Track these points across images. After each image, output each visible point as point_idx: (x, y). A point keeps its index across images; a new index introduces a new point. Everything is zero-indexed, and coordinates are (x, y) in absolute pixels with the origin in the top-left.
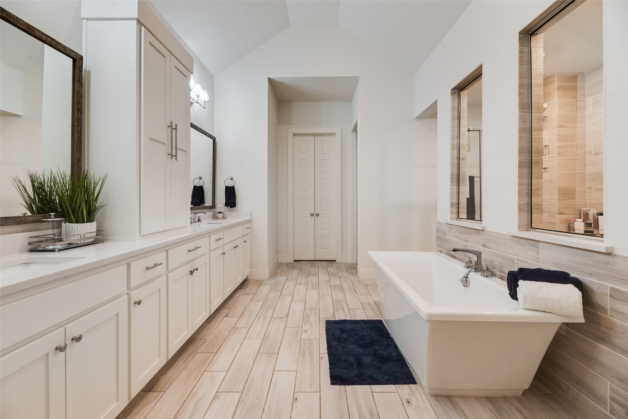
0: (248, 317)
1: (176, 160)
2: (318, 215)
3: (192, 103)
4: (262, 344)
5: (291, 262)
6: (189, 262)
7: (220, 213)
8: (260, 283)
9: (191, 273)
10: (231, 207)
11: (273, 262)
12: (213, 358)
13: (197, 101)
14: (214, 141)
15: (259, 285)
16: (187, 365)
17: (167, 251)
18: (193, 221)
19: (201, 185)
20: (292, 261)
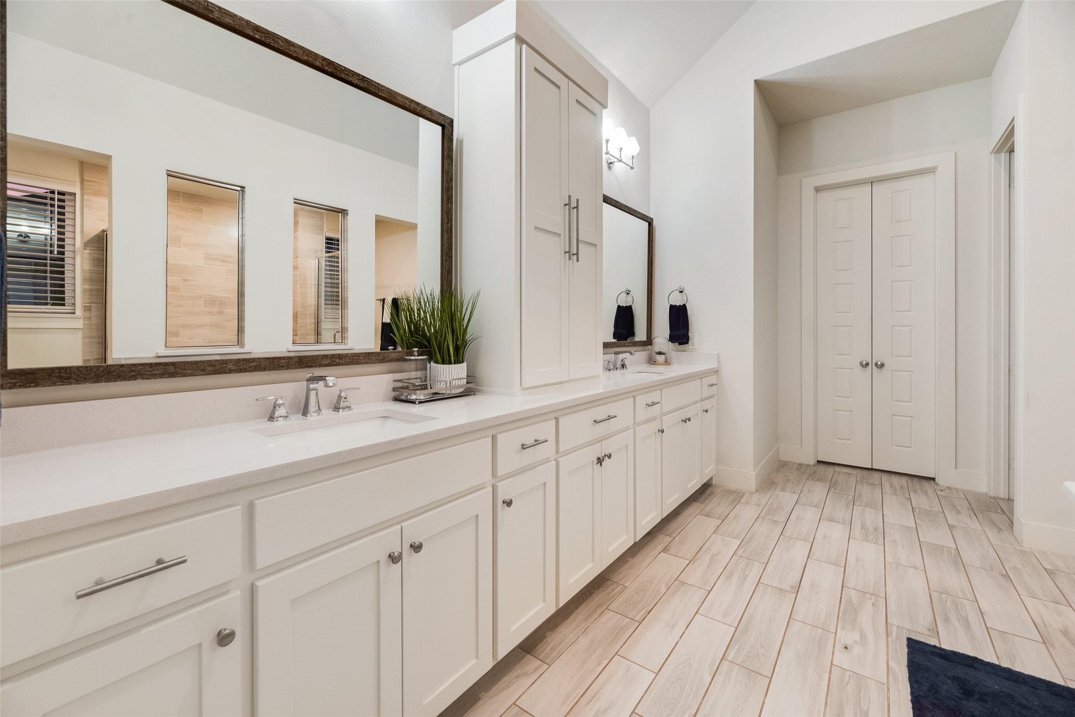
0: (708, 567)
1: (578, 261)
2: (883, 365)
3: (611, 163)
4: (733, 640)
5: (810, 464)
6: (596, 441)
7: (660, 353)
8: (736, 497)
9: (600, 461)
10: (679, 344)
11: (767, 458)
12: (634, 631)
13: (619, 158)
14: (650, 224)
15: (734, 501)
16: (590, 627)
17: (557, 419)
18: (612, 367)
19: (629, 305)
20: (812, 462)
